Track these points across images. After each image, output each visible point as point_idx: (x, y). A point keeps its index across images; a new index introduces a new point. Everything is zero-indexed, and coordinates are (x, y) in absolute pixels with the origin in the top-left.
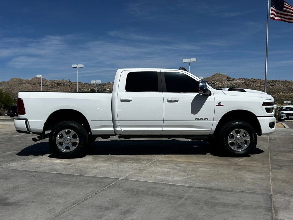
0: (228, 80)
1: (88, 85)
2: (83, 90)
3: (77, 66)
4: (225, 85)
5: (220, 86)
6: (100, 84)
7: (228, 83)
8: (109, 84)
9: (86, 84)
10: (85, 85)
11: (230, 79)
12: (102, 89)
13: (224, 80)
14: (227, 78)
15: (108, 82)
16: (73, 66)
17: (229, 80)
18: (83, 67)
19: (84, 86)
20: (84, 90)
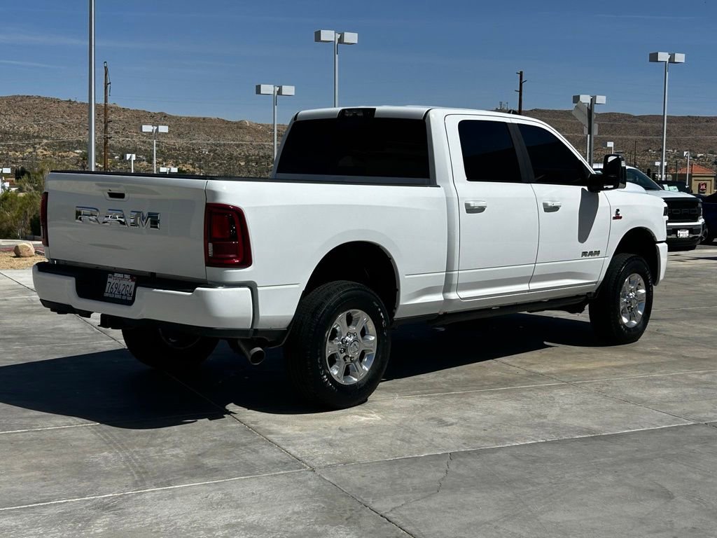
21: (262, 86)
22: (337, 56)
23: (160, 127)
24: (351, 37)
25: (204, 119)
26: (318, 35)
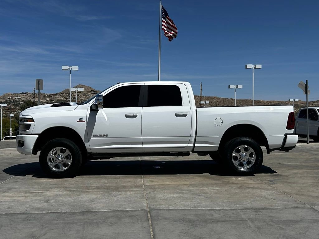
0: (92, 92)
4: (89, 98)
5: (84, 99)
7: (93, 96)
11: (95, 91)
13: (88, 93)
14: (92, 90)
17: (94, 93)
21: (230, 86)
22: (254, 73)
23: (206, 102)
24: (259, 66)
25: (246, 100)
26: (246, 66)
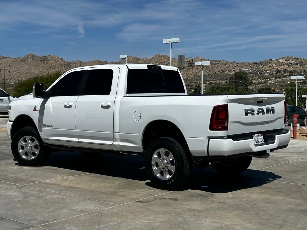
1: (235, 65)
2: (226, 72)
3: (170, 40)
6: (255, 63)
8: (270, 63)
9: (233, 62)
10: (231, 65)
12: (257, 71)
15: (268, 59)
16: (165, 41)
18: (179, 42)
19: (229, 67)
20: (229, 72)
